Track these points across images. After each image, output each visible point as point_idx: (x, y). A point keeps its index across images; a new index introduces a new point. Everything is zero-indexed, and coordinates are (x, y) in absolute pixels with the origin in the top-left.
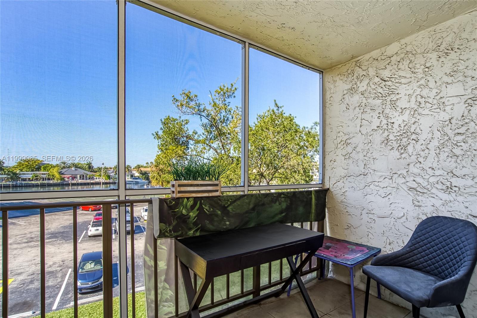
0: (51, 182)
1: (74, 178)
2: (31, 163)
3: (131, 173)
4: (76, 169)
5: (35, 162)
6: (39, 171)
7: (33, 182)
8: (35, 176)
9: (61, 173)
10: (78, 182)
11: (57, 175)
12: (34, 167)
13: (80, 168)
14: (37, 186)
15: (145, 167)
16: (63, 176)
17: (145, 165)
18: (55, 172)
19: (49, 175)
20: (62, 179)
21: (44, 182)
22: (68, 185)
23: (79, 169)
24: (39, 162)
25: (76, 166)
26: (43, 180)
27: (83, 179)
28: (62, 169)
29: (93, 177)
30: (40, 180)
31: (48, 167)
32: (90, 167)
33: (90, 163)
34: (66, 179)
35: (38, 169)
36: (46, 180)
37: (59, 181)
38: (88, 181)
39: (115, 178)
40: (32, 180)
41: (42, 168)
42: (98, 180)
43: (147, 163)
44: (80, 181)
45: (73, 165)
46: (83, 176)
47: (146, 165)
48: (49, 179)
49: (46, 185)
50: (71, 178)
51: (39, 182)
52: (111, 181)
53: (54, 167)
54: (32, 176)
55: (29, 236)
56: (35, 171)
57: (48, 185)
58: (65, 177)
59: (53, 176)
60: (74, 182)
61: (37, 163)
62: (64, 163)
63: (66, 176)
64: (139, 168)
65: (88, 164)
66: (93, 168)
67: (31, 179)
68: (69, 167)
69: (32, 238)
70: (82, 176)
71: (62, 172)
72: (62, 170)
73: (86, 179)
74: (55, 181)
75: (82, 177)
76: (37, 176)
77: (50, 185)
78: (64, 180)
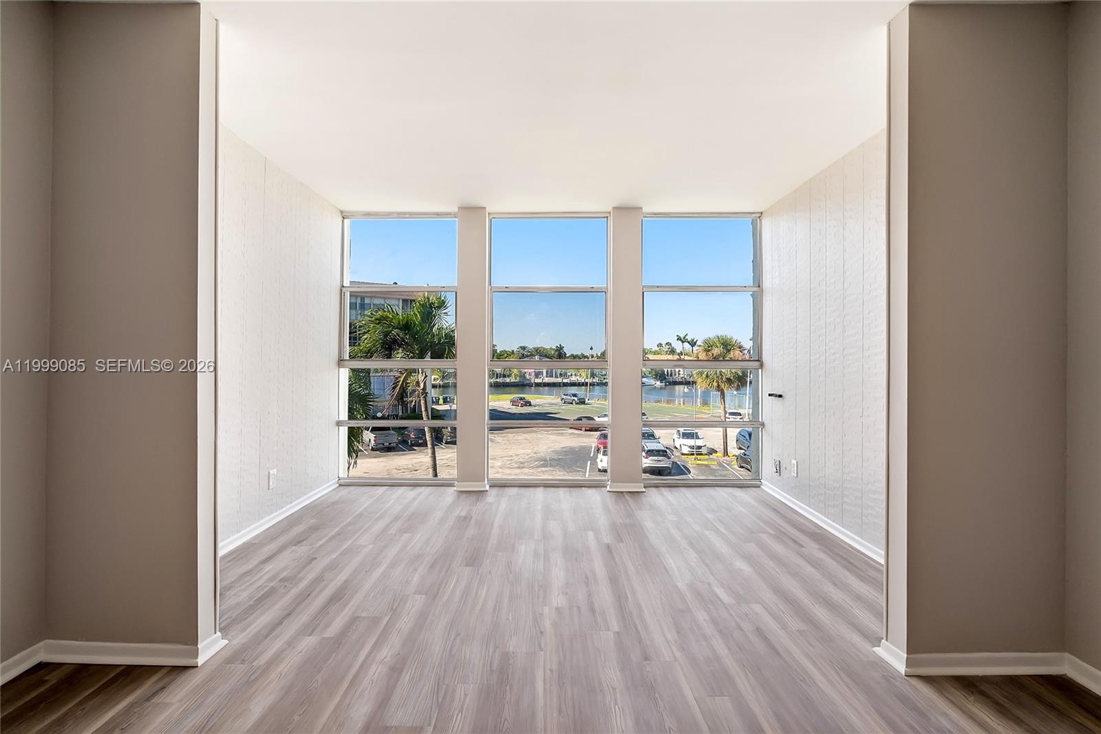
0: (508, 380)
1: (537, 375)
4: (541, 358)
10: (544, 381)
11: (515, 370)
15: (655, 353)
17: (655, 348)
20: (522, 376)
21: (498, 380)
22: (530, 385)
25: (541, 353)
27: (551, 376)
29: (566, 374)
32: (561, 354)
33: (561, 348)
34: (528, 377)
37: (519, 379)
38: (559, 380)
39: (602, 375)
42: (574, 379)
43: (660, 345)
44: (547, 380)
45: (537, 350)
46: (552, 371)
47: (657, 349)
50: (533, 374)
52: (596, 380)
53: (511, 355)
55: (516, 459)
58: (525, 373)
60: (537, 381)
62: (524, 348)
63: (526, 371)
65: (557, 349)
66: (565, 355)
68: (531, 355)
70: (549, 371)
73: (556, 377)
78: (525, 377)
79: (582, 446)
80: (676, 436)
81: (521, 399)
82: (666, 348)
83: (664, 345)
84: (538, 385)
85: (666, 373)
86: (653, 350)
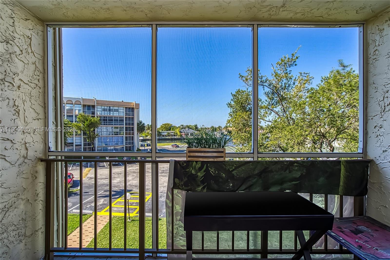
0: (176, 137)
1: (187, 135)
2: (167, 126)
3: (221, 132)
4: (189, 129)
5: (168, 126)
6: (170, 131)
7: (167, 137)
8: (168, 134)
9: (180, 132)
11: (179, 134)
12: (168, 128)
13: (190, 128)
14: (169, 139)
16: (182, 134)
18: (177, 131)
19: (174, 133)
20: (181, 136)
23: (190, 129)
24: (170, 125)
25: (189, 127)
26: (172, 136)
28: (181, 129)
30: (170, 136)
31: (174, 128)
32: (196, 128)
33: (197, 125)
34: (183, 136)
35: (170, 130)
36: (173, 136)
37: (180, 137)
40: (167, 136)
41: (171, 129)
45: (187, 126)
46: (192, 133)
48: (175, 136)
49: (173, 139)
50: (185, 135)
51: (170, 137)
53: (177, 128)
54: (167, 133)
56: (168, 131)
57: (174, 139)
59: (177, 134)
61: (169, 126)
63: (183, 134)
64: (227, 128)
65: (195, 126)
66: (198, 128)
67: (166, 135)
68: (185, 128)
69: (163, 171)
70: (191, 134)
71: (181, 131)
72: (181, 130)
74: (178, 137)
76: (169, 134)
77: (175, 139)
81: (175, 145)
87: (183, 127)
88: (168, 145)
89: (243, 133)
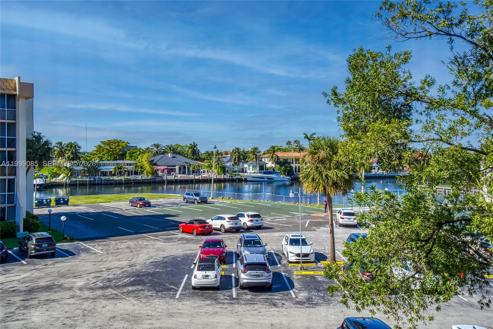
0: (139, 177)
1: (170, 171)
2: (114, 147)
3: (260, 162)
4: (174, 155)
5: (118, 146)
6: (123, 159)
7: (115, 178)
8: (119, 169)
9: (152, 163)
10: (176, 178)
11: (147, 167)
12: (117, 154)
13: (179, 154)
14: (119, 184)
15: (285, 151)
16: (156, 168)
17: (285, 146)
18: (144, 160)
19: (136, 167)
20: (154, 173)
21: (128, 177)
22: (162, 182)
23: (178, 156)
24: (123, 144)
25: (174, 151)
26: (128, 175)
27: (184, 173)
28: (154, 155)
29: (199, 170)
30: (124, 175)
31: (134, 153)
32: (194, 152)
33: (195, 146)
34: (160, 173)
35: (122, 156)
36: (132, 174)
37: (150, 177)
38: (192, 177)
39: (234, 172)
40: (114, 175)
41: (127, 155)
42: (205, 175)
43: (289, 143)
44: (180, 177)
45: (170, 148)
46: (184, 167)
47: (287, 147)
48: (136, 173)
49: (131, 183)
50: (166, 171)
51: (123, 178)
52: (227, 176)
53: (144, 152)
54: (114, 167)
55: (105, 275)
56: (119, 159)
57: (135, 183)
58: (158, 170)
59: (142, 167)
60: (171, 177)
61: (121, 147)
62: (157, 146)
63: (159, 167)
64: (274, 152)
65: (191, 147)
66: (198, 153)
67: (113, 172)
68: (164, 153)
69: (109, 280)
70: (182, 168)
71: (155, 162)
72: (154, 158)
73: (189, 174)
74: (144, 177)
75: (183, 170)
76: (120, 168)
77: (138, 183)
78: (157, 174)
79: (186, 254)
80: (284, 242)
81: (141, 199)
82: (294, 145)
83: (292, 143)
84: (170, 182)
85: (294, 169)
86: (284, 148)
87: (160, 152)
88: (120, 200)
89: (330, 169)
